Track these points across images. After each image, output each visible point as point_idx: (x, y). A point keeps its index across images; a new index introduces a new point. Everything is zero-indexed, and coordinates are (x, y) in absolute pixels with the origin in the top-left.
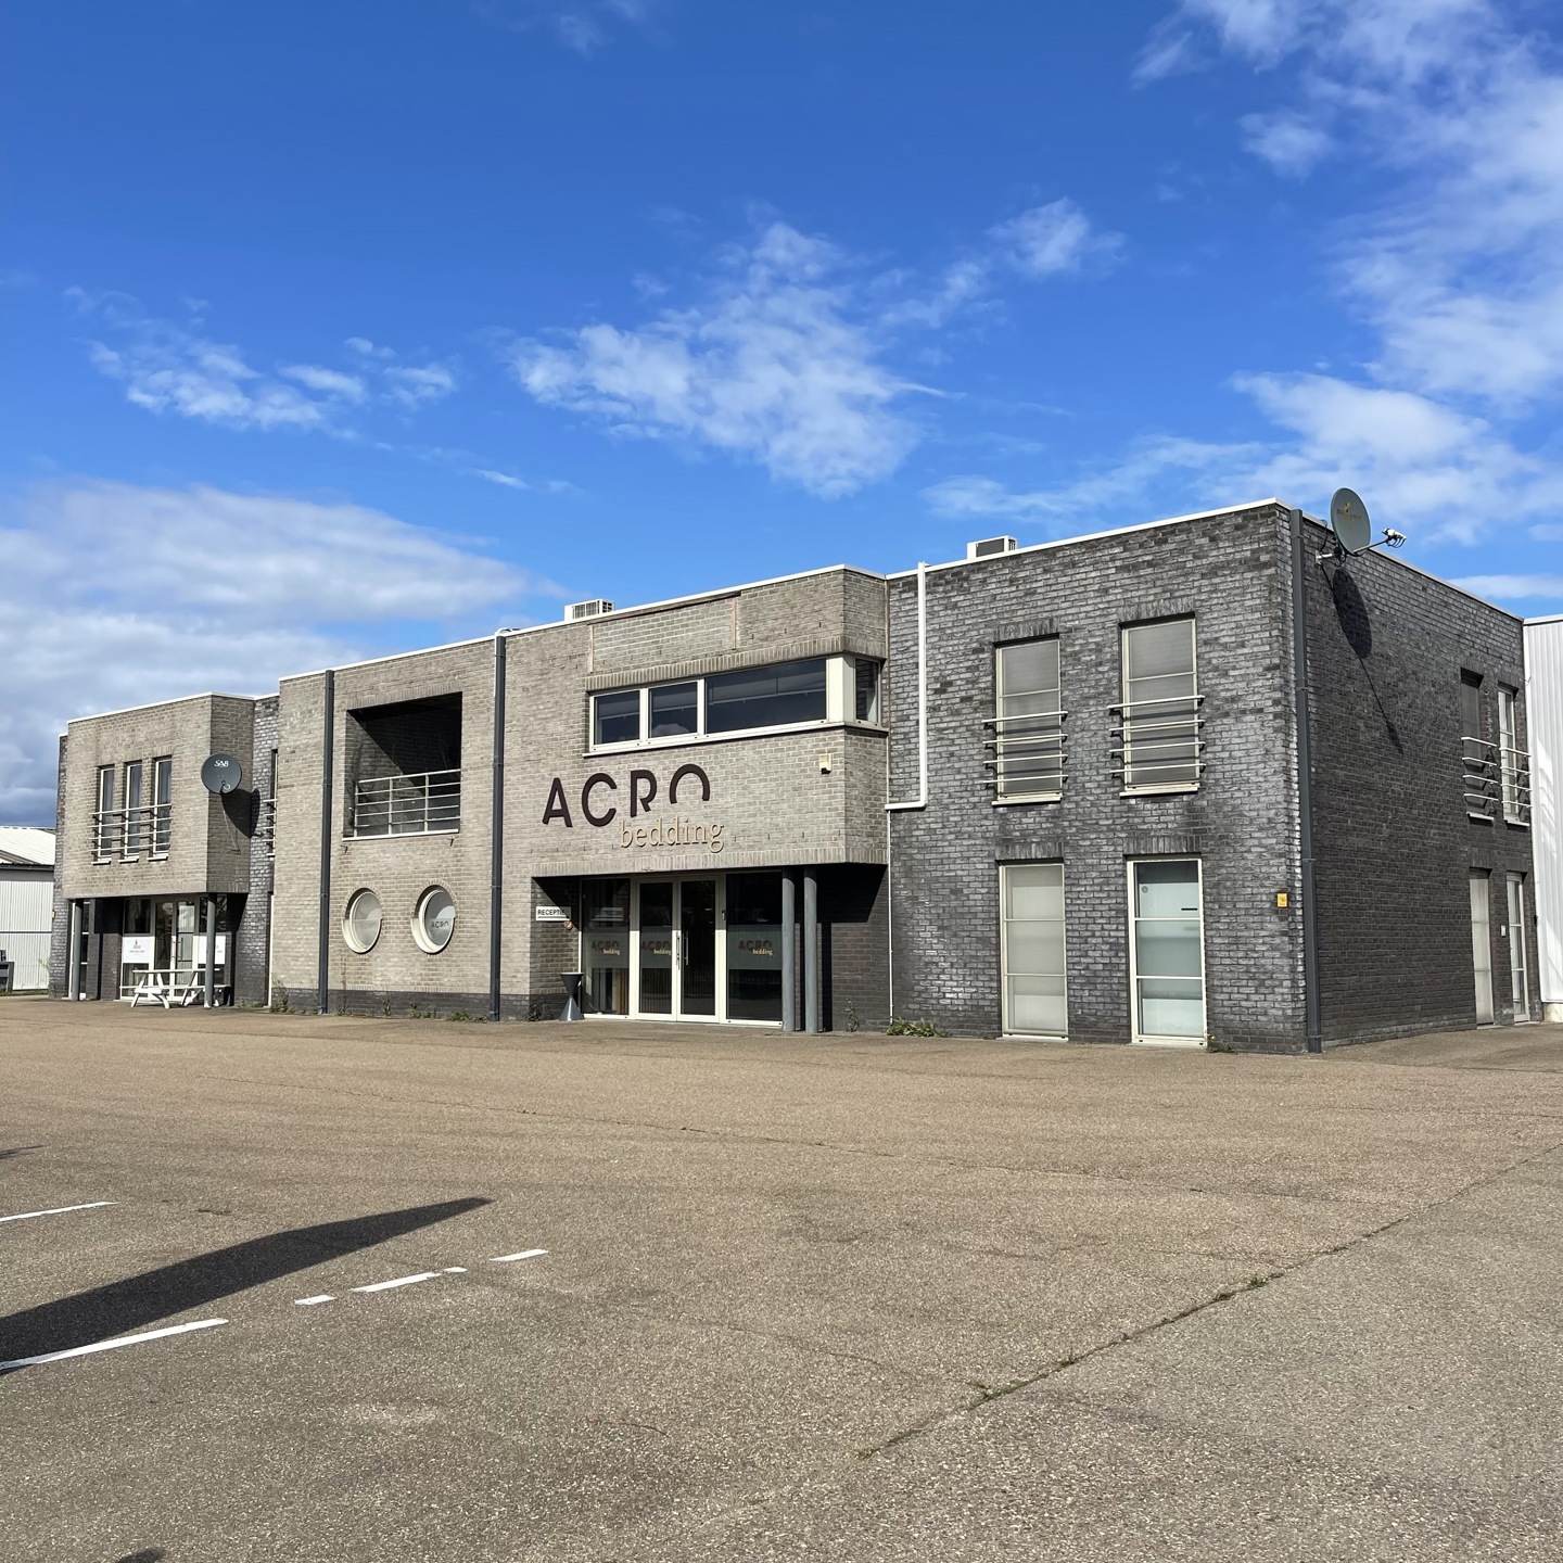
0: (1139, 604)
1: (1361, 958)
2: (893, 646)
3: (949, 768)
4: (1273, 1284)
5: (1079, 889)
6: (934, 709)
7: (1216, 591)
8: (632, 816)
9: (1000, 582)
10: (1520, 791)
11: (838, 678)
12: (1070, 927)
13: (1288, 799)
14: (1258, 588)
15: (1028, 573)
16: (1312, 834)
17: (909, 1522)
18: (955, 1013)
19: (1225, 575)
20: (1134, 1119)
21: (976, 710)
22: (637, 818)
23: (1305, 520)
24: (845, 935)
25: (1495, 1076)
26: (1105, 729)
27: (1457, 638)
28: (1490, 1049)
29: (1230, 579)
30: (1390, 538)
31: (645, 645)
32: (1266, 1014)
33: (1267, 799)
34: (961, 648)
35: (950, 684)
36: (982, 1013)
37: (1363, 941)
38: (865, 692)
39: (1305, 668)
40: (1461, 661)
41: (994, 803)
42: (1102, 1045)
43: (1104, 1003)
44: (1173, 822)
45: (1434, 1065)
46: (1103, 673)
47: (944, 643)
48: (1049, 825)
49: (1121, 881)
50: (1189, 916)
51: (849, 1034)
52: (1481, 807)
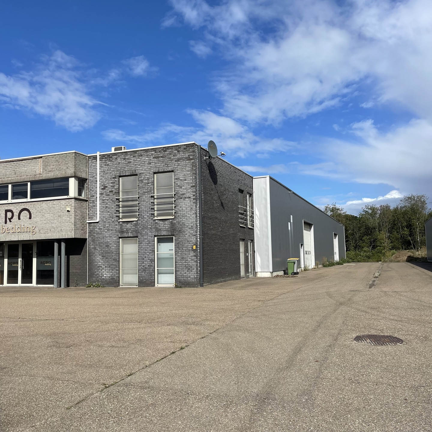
0: (159, 167)
1: (214, 262)
2: (89, 175)
3: (106, 211)
4: (186, 348)
5: (142, 245)
6: (102, 194)
7: (179, 165)
8: (5, 224)
9: (121, 159)
10: (252, 220)
11: (73, 184)
12: (139, 255)
13: (196, 221)
14: (189, 165)
15: (129, 157)
16: (202, 230)
17: (80, 426)
18: (106, 280)
19: (181, 161)
20: (154, 307)
21: (114, 195)
22: (7, 224)
23: (201, 148)
24: (74, 259)
25: (244, 291)
26: (150, 201)
27: (238, 181)
28: (243, 284)
29: (182, 162)
30: (222, 154)
31: (10, 171)
32: (190, 277)
33: (191, 221)
34: (110, 177)
35: (106, 187)
36: (114, 280)
37: (214, 257)
38: (81, 188)
39: (201, 187)
40: (239, 186)
41: (119, 221)
42: (147, 287)
43: (148, 276)
44: (168, 226)
45: (230, 289)
46: (149, 186)
47: (105, 175)
48: (134, 227)
49: (153, 242)
50: (171, 252)
51: (75, 288)
52: (243, 223)
